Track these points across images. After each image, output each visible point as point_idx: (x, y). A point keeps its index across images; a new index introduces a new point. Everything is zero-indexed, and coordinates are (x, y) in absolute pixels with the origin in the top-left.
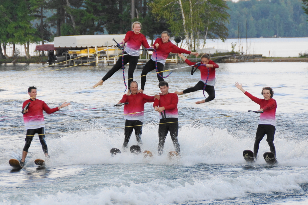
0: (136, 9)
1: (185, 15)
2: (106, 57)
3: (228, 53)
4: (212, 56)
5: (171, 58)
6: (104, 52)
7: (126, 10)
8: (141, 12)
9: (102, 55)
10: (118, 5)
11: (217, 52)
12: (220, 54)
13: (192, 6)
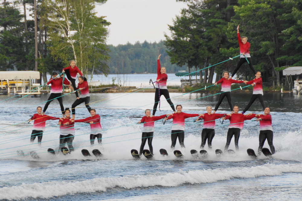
0: (39, 51)
1: (76, 56)
2: (16, 88)
3: (110, 86)
4: (97, 87)
5: (66, 89)
6: (14, 85)
7: (31, 52)
8: (43, 54)
9: (12, 86)
10: (25, 48)
11: (101, 84)
12: (104, 86)
13: (82, 49)
